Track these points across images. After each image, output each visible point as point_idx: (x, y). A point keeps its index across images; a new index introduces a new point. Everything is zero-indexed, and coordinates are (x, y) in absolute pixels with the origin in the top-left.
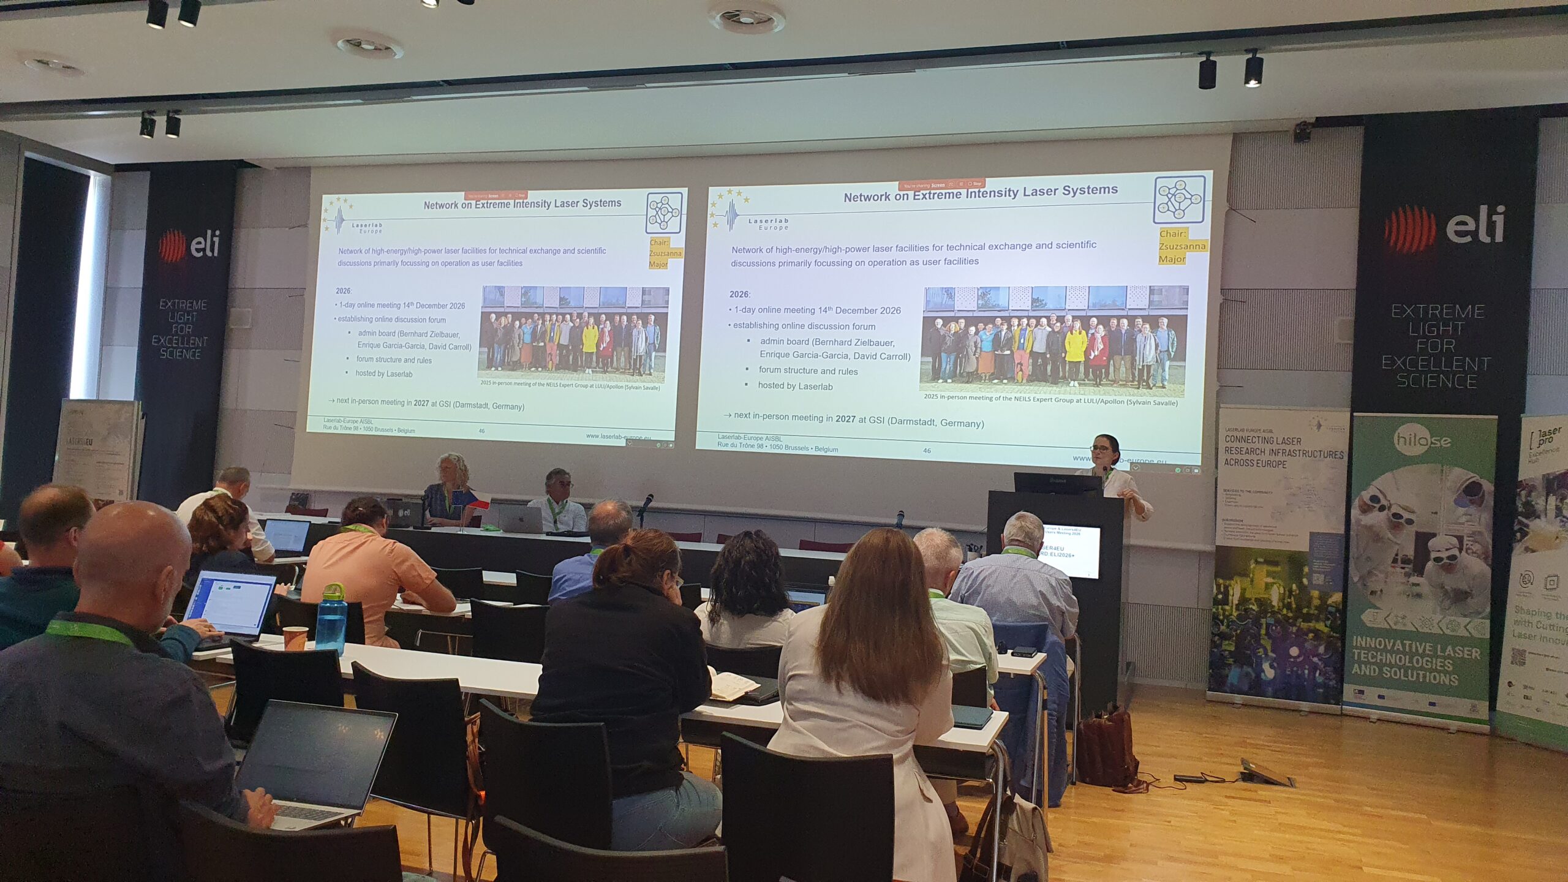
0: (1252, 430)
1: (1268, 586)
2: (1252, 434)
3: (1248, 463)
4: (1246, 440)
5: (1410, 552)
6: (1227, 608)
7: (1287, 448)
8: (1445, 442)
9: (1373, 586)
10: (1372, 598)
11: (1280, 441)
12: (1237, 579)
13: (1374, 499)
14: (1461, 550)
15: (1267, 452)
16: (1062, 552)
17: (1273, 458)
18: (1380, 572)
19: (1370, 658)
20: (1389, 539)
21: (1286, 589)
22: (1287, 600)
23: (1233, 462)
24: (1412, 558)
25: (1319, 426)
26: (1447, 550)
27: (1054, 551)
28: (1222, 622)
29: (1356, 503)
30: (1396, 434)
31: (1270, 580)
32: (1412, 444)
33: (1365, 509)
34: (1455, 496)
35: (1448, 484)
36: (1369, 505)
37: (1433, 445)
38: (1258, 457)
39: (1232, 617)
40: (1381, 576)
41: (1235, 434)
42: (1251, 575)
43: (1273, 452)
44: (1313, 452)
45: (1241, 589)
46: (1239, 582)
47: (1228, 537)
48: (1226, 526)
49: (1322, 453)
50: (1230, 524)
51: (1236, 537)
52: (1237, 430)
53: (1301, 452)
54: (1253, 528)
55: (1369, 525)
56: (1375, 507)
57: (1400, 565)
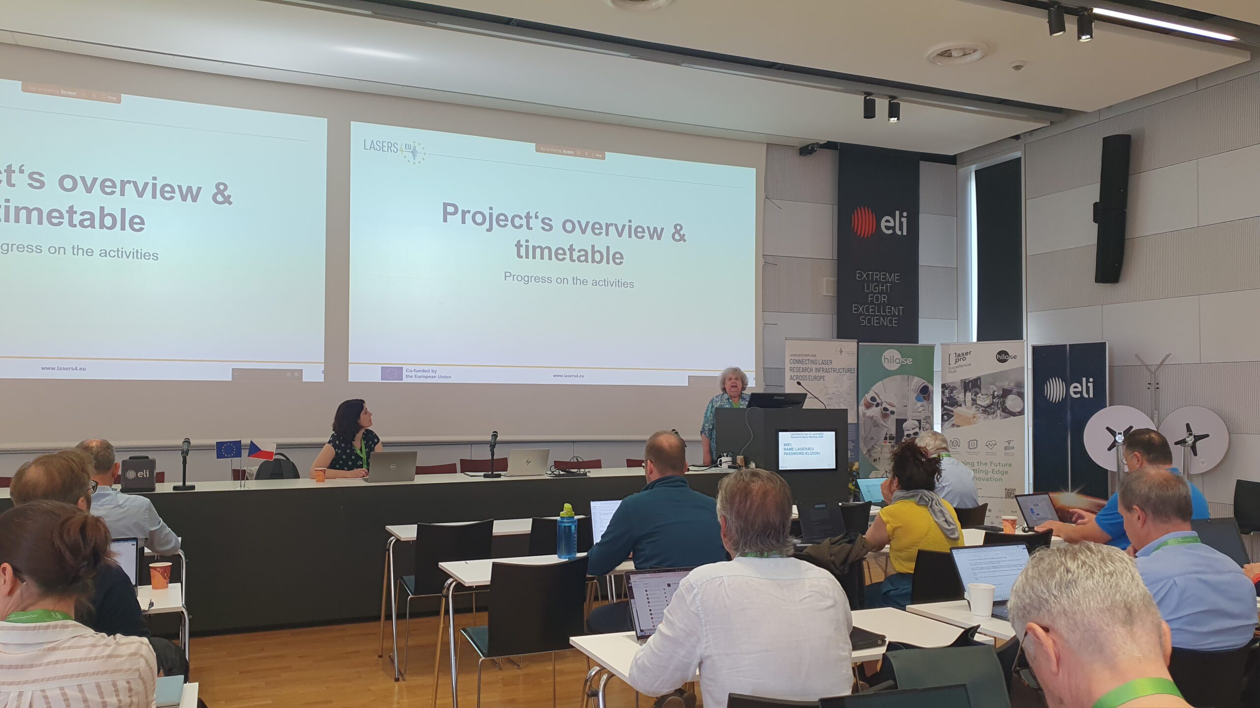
0: (805, 355)
2: (805, 358)
3: (803, 378)
4: (801, 362)
5: (893, 432)
7: (824, 367)
8: (909, 361)
9: (875, 456)
10: (874, 464)
11: (820, 363)
13: (873, 399)
14: (920, 429)
15: (814, 370)
16: (813, 451)
17: (817, 374)
18: (879, 446)
20: (881, 424)
23: (794, 378)
24: (895, 436)
25: (841, 352)
26: (913, 429)
27: (808, 451)
29: (862, 402)
30: (883, 357)
32: (892, 362)
33: (868, 406)
34: (915, 395)
35: (912, 388)
36: (870, 403)
37: (903, 363)
38: (810, 374)
40: (879, 449)
41: (795, 358)
43: (818, 370)
44: (839, 369)
49: (844, 370)
52: (796, 355)
53: (833, 369)
55: (871, 416)
56: (873, 404)
57: (888, 441)
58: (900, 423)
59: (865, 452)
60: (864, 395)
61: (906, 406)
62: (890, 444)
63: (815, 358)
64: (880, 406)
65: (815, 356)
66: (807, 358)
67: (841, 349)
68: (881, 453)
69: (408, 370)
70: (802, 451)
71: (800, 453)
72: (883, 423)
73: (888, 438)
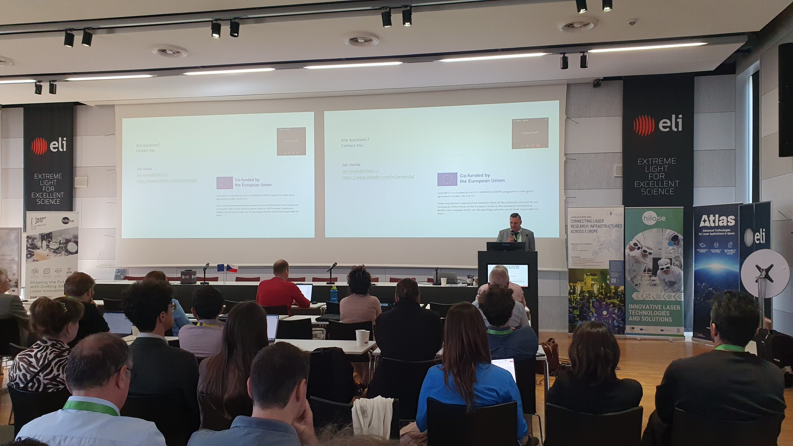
0: (582, 217)
1: (592, 285)
2: (582, 219)
3: (581, 232)
4: (580, 221)
5: (651, 266)
6: (575, 295)
7: (598, 224)
8: (663, 219)
9: (636, 282)
10: (635, 287)
11: (594, 221)
12: (578, 282)
13: (635, 244)
14: (671, 265)
15: (589, 226)
17: (592, 229)
18: (639, 276)
19: (636, 313)
20: (642, 261)
21: (600, 286)
23: (574, 231)
24: (652, 269)
25: (611, 214)
26: (666, 265)
28: (573, 302)
29: (627, 247)
30: (643, 216)
31: (593, 282)
32: (650, 220)
33: (632, 249)
34: (668, 242)
35: (665, 237)
37: (658, 220)
38: (586, 229)
39: (577, 299)
40: (640, 278)
41: (575, 219)
42: (585, 281)
43: (592, 226)
44: (609, 226)
45: (581, 287)
46: (579, 284)
47: (574, 264)
48: (573, 260)
49: (613, 225)
50: (575, 259)
51: (578, 264)
52: (576, 217)
53: (604, 226)
54: (584, 260)
55: (633, 256)
56: (636, 248)
57: (647, 272)
58: (656, 261)
59: (629, 280)
60: (629, 242)
61: (661, 249)
62: (648, 275)
63: (590, 219)
64: (640, 249)
65: (590, 217)
66: (584, 219)
67: (611, 212)
68: (641, 280)
72: (643, 260)
73: (647, 271)
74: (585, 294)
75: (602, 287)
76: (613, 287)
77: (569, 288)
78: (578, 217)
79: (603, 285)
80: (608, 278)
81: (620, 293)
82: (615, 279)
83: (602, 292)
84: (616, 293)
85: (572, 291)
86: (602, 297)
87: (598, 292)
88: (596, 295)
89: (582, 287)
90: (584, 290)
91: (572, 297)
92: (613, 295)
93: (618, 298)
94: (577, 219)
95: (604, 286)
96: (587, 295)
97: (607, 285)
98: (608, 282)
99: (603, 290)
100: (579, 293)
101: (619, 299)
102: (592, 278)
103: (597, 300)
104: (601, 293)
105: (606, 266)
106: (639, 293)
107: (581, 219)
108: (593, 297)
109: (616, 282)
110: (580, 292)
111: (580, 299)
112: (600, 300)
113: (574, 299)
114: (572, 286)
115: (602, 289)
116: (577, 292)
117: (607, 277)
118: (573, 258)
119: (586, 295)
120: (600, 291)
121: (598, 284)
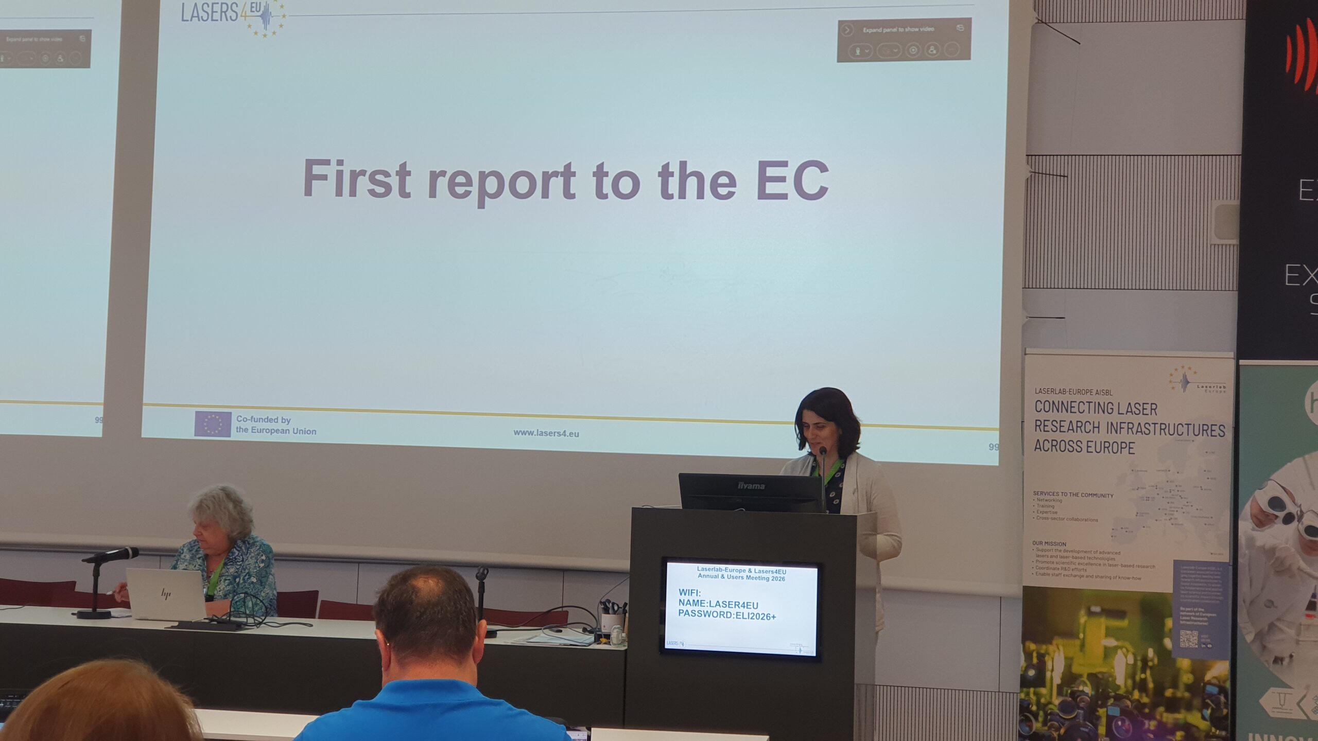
0: (1079, 391)
1: (1108, 653)
2: (1078, 398)
3: (1073, 447)
4: (1068, 407)
6: (1043, 691)
7: (1135, 419)
10: (1275, 669)
11: (1123, 410)
12: (1058, 641)
13: (1276, 503)
15: (1103, 428)
16: (755, 612)
17: (1112, 437)
18: (1288, 625)
20: (1299, 569)
21: (1139, 658)
22: (1139, 676)
23: (1048, 445)
27: (742, 610)
28: (1036, 716)
29: (1246, 511)
30: (1309, 395)
31: (1112, 642)
33: (1262, 520)
36: (1267, 515)
38: (1091, 436)
39: (1051, 706)
40: (1292, 632)
41: (1051, 397)
42: (1081, 636)
43: (1114, 428)
44: (1176, 427)
45: (1066, 658)
46: (1061, 648)
47: (1042, 571)
48: (1040, 553)
49: (1191, 427)
50: (1045, 551)
51: (1057, 572)
52: (1053, 391)
53: (1158, 426)
54: (1082, 555)
55: (1267, 546)
56: (1277, 517)
59: (1249, 638)
60: (1252, 493)
63: (1107, 399)
64: (1295, 524)
65: (1108, 392)
66: (1086, 398)
67: (1185, 376)
69: (240, 419)
70: (727, 609)
71: (721, 614)
74: (1081, 688)
75: (1145, 661)
76: (1184, 663)
77: (1023, 663)
78: (1062, 392)
79: (1151, 653)
80: (1167, 629)
81: (1215, 690)
82: (1196, 633)
83: (1144, 682)
84: (1197, 688)
85: (1032, 673)
86: (1145, 700)
87: (1130, 682)
88: (1121, 692)
89: (1069, 662)
90: (1076, 669)
91: (1033, 698)
92: (1187, 695)
93: (1206, 706)
94: (1057, 398)
95: (1152, 660)
96: (1088, 690)
97: (1162, 652)
98: (1168, 643)
99: (1148, 672)
100: (1057, 680)
101: (1209, 711)
102: (1107, 628)
103: (1125, 712)
104: (1142, 686)
105: (1162, 584)
106: (1289, 690)
107: (1073, 397)
108: (1109, 697)
109: (1199, 643)
110: (1062, 679)
111: (1060, 704)
112: (1135, 712)
113: (1038, 703)
114: (1035, 654)
115: (1144, 670)
116: (1052, 677)
117: (1163, 625)
118: (1040, 547)
119: (1083, 691)
120: (1138, 678)
121: (1131, 649)
